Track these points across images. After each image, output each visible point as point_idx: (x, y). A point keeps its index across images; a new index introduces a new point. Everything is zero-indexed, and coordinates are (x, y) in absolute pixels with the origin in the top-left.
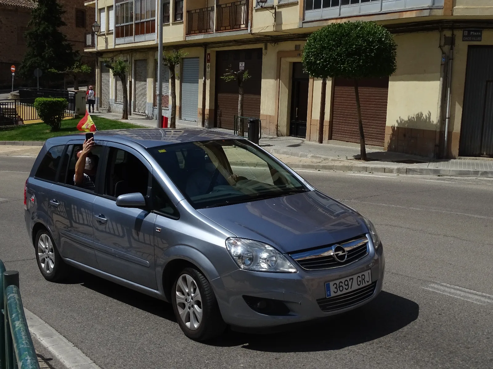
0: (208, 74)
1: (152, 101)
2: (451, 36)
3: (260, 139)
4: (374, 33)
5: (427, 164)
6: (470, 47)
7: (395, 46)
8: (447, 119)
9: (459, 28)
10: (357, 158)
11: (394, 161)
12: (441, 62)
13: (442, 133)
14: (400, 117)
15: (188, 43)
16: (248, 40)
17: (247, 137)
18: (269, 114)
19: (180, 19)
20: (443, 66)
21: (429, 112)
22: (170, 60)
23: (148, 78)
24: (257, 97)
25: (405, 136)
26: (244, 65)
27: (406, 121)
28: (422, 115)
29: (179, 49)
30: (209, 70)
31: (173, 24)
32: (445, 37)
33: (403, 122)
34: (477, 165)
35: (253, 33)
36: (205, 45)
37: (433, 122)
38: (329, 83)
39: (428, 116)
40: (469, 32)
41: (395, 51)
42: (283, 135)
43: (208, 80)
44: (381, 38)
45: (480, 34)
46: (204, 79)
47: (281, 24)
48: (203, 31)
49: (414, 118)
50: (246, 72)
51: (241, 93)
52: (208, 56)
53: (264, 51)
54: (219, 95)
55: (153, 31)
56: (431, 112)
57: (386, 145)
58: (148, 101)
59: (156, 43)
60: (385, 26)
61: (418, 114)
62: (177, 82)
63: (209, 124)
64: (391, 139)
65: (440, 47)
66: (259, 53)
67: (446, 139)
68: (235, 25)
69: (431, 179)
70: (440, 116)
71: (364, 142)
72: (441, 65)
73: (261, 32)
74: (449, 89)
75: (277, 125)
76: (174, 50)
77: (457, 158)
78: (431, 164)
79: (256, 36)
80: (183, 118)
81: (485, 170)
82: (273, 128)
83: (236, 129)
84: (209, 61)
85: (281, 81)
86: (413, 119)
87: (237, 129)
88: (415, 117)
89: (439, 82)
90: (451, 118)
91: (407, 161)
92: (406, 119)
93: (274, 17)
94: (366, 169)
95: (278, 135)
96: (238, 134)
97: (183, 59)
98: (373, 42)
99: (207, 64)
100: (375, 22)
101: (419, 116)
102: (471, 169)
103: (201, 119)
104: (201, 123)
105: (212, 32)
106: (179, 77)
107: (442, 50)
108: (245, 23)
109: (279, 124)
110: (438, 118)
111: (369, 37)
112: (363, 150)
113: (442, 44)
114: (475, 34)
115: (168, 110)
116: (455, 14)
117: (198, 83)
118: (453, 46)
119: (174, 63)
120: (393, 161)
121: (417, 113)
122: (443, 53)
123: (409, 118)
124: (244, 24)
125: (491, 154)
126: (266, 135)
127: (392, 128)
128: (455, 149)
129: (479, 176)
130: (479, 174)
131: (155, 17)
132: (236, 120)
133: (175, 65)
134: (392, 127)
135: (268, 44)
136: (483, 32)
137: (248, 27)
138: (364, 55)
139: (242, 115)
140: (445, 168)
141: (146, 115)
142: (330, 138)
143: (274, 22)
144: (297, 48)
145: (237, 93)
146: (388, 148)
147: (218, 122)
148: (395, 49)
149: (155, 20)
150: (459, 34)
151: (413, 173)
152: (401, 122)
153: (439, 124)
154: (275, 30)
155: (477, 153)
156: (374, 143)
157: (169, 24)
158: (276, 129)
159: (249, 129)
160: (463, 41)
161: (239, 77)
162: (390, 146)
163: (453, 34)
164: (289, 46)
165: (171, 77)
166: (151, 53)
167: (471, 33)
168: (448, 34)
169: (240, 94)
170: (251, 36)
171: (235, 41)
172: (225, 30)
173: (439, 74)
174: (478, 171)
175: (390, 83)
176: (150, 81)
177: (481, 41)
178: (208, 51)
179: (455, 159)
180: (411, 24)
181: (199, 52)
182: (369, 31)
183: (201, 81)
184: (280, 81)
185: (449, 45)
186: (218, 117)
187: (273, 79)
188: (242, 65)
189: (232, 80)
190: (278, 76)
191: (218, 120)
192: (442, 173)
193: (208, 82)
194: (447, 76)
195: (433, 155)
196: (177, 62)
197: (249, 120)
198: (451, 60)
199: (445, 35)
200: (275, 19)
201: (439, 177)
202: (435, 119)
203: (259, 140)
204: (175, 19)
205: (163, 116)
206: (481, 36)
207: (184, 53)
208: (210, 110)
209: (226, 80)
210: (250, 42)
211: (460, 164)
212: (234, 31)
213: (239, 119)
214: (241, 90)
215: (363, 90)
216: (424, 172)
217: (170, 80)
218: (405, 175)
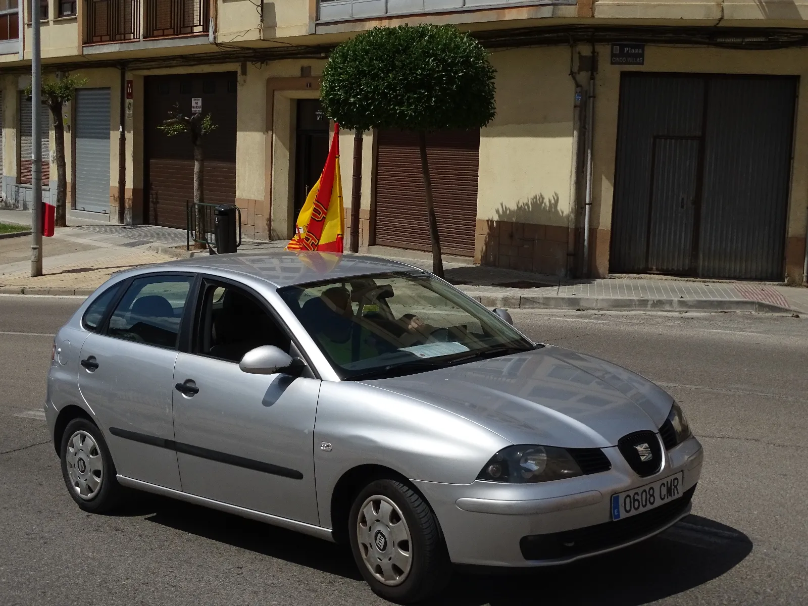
0: (129, 121)
1: (14, 173)
2: (591, 55)
3: (238, 246)
4: (454, 48)
5: (556, 288)
6: (624, 75)
7: (493, 71)
8: (587, 206)
9: (602, 40)
11: (495, 283)
12: (575, 102)
13: (579, 231)
14: (502, 204)
15: (86, 60)
16: (208, 55)
17: (213, 241)
18: (253, 197)
19: (69, 13)
20: (578, 109)
21: (555, 194)
22: (52, 93)
23: (4, 127)
24: (229, 165)
25: (511, 236)
26: (200, 103)
27: (513, 211)
28: (543, 199)
29: (68, 71)
30: (132, 112)
31: (55, 22)
32: (581, 58)
33: (508, 212)
34: (643, 288)
35: (219, 42)
36: (121, 64)
37: (562, 213)
38: (368, 140)
39: (553, 201)
40: (622, 47)
41: (492, 81)
42: (281, 238)
43: (129, 132)
44: (468, 57)
45: (640, 51)
46: (121, 130)
47: (274, 26)
48: (118, 37)
49: (527, 204)
50: (208, 117)
51: (199, 157)
52: (128, 86)
53: (240, 78)
54: (152, 161)
55: (14, 35)
56: (557, 193)
57: (478, 254)
58: (5, 172)
59: (21, 58)
60: (473, 35)
61: (535, 197)
62: (67, 136)
63: (134, 217)
64: (487, 244)
65: (572, 73)
66: (230, 80)
67: (586, 243)
68: (182, 28)
69: (566, 316)
70: (575, 201)
71: (440, 249)
72: (575, 107)
73: (234, 40)
74: (589, 151)
75: (270, 220)
76: (59, 73)
77: (606, 276)
78: (562, 288)
79: (224, 48)
80: (79, 206)
81: (658, 298)
82: (262, 224)
83: (190, 227)
84: (130, 95)
85: (274, 135)
86: (526, 207)
87: (194, 227)
88: (530, 203)
89: (571, 138)
90: (595, 204)
91: (519, 283)
92: (513, 207)
93: (260, 12)
95: (271, 238)
96: (194, 236)
97: (77, 90)
98: (453, 64)
99: (128, 101)
100: (454, 26)
101: (537, 202)
102: (634, 297)
103: (117, 209)
104: (117, 216)
105: (137, 38)
106: (69, 126)
107: (574, 78)
108: (202, 24)
109: (272, 218)
110: (572, 204)
111: (446, 55)
112: (438, 268)
113: (576, 69)
114: (633, 51)
115: (49, 190)
116: (597, 15)
117: (109, 138)
118: (595, 73)
119: (60, 99)
120: (493, 285)
121: (534, 195)
122: (578, 85)
123: (520, 206)
124: (200, 25)
125: (665, 268)
126: (249, 237)
127: (488, 224)
128: (603, 261)
129: (649, 308)
130: (649, 306)
131: (18, 7)
132: (191, 209)
133: (62, 102)
134: (488, 221)
135: (249, 64)
136: (646, 48)
137: (208, 32)
138: (438, 88)
139: (201, 200)
140: (588, 296)
141: (2, 200)
142: (373, 242)
143: (259, 22)
144: (305, 71)
145: (192, 158)
146: (481, 260)
147: (152, 213)
148: (493, 78)
149: (17, 14)
150: (604, 51)
151: (531, 306)
152: (504, 212)
153: (572, 216)
154: (262, 38)
155: (642, 266)
156: (457, 251)
157: (48, 22)
158: (268, 226)
159: (216, 226)
160: (612, 63)
161: (194, 126)
162: (485, 258)
163: (593, 52)
164: (289, 68)
165: (55, 126)
166: (10, 78)
167: (626, 49)
168: (586, 50)
169: (197, 160)
170: (215, 49)
171: (182, 57)
172: (163, 35)
173: (571, 124)
174: (648, 301)
175: (482, 140)
176: (9, 134)
177: (642, 64)
178: (129, 76)
179: (604, 278)
180: (518, 32)
181: (112, 78)
182: (445, 44)
183: (115, 135)
184: (272, 135)
185: (587, 71)
186: (151, 205)
187: (259, 131)
188: (197, 104)
189: (181, 133)
190: (269, 127)
191: (151, 209)
192: (583, 304)
193: (129, 137)
194: (584, 127)
195: (563, 272)
196: (67, 96)
197: (217, 210)
198: (592, 99)
199: (579, 53)
200: (262, 16)
201: (579, 312)
202: (566, 206)
203: (238, 248)
204: (60, 12)
205: (44, 204)
206: (642, 55)
207: (79, 79)
208: (135, 190)
209: (169, 133)
210: (213, 59)
211: (614, 287)
212: (179, 38)
213: (196, 207)
214: (197, 153)
215: (434, 153)
216: (552, 302)
217: (52, 133)
218: (518, 310)
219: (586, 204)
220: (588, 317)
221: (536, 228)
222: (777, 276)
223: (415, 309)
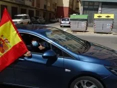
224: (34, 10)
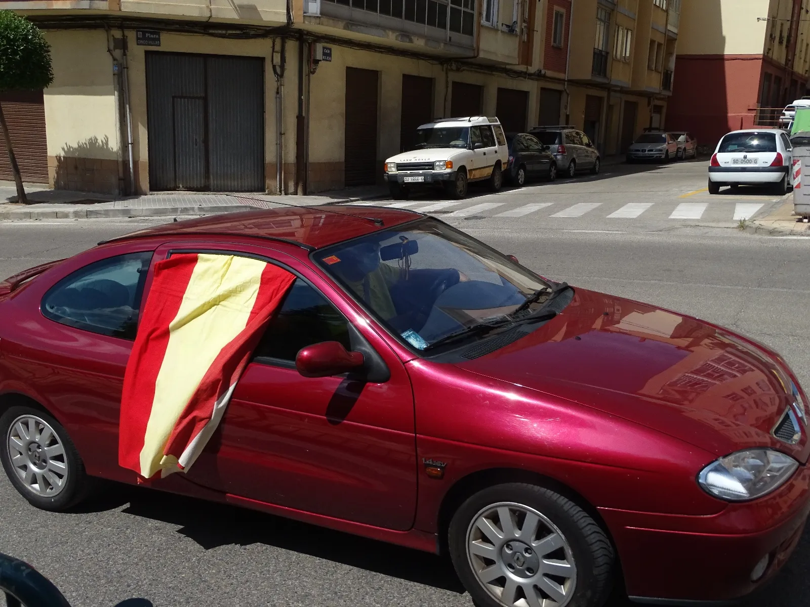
2: (122, 37)
4: (15, 28)
5: (113, 203)
6: (147, 53)
7: (48, 47)
8: (130, 145)
9: (129, 28)
10: (13, 201)
11: (67, 201)
12: (114, 71)
13: (125, 163)
14: (66, 144)
20: (116, 76)
21: (106, 136)
25: (76, 168)
27: (75, 149)
28: (97, 140)
32: (115, 39)
33: (71, 149)
34: (174, 200)
37: (112, 149)
39: (104, 141)
40: (144, 33)
41: (49, 53)
44: (26, 35)
45: (157, 37)
49: (85, 144)
56: (108, 136)
57: (52, 181)
60: (29, 19)
61: (91, 139)
64: (57, 173)
65: (109, 51)
67: (131, 170)
69: (120, 222)
70: (121, 142)
71: (21, 179)
72: (114, 75)
74: (127, 106)
77: (148, 194)
78: (117, 203)
81: (185, 207)
86: (85, 146)
88: (87, 142)
89: (114, 97)
90: (135, 144)
91: (85, 201)
92: (75, 146)
94: (29, 215)
98: (15, 40)
100: (12, 11)
101: (93, 142)
102: (169, 207)
107: (112, 55)
110: (119, 145)
111: (8, 33)
112: (20, 189)
113: (112, 47)
114: (152, 36)
116: (123, 9)
118: (126, 51)
120: (65, 203)
121: (90, 137)
122: (114, 59)
123: (80, 145)
125: (188, 186)
127: (57, 159)
128: (144, 182)
129: (179, 213)
130: (179, 212)
134: (56, 157)
136: (161, 34)
138: (4, 58)
140: (136, 207)
146: (55, 185)
148: (49, 51)
150: (131, 35)
151: (95, 216)
152: (69, 150)
153: (120, 152)
155: (172, 186)
156: (34, 179)
160: (138, 44)
162: (57, 183)
163: (123, 35)
167: (147, 35)
168: (117, 34)
173: (112, 87)
174: (177, 208)
175: (46, 97)
177: (159, 45)
179: (146, 195)
180: (65, 18)
182: (7, 25)
185: (121, 49)
192: (133, 213)
194: (122, 89)
195: (117, 191)
198: (126, 69)
199: (113, 36)
201: (130, 219)
202: (114, 144)
206: (159, 39)
211: (154, 201)
216: (111, 213)
218: (86, 219)
219: (129, 144)
220: (137, 222)
221: (94, 161)
222: (261, 189)
223: (5, 222)
224: (532, 88)
